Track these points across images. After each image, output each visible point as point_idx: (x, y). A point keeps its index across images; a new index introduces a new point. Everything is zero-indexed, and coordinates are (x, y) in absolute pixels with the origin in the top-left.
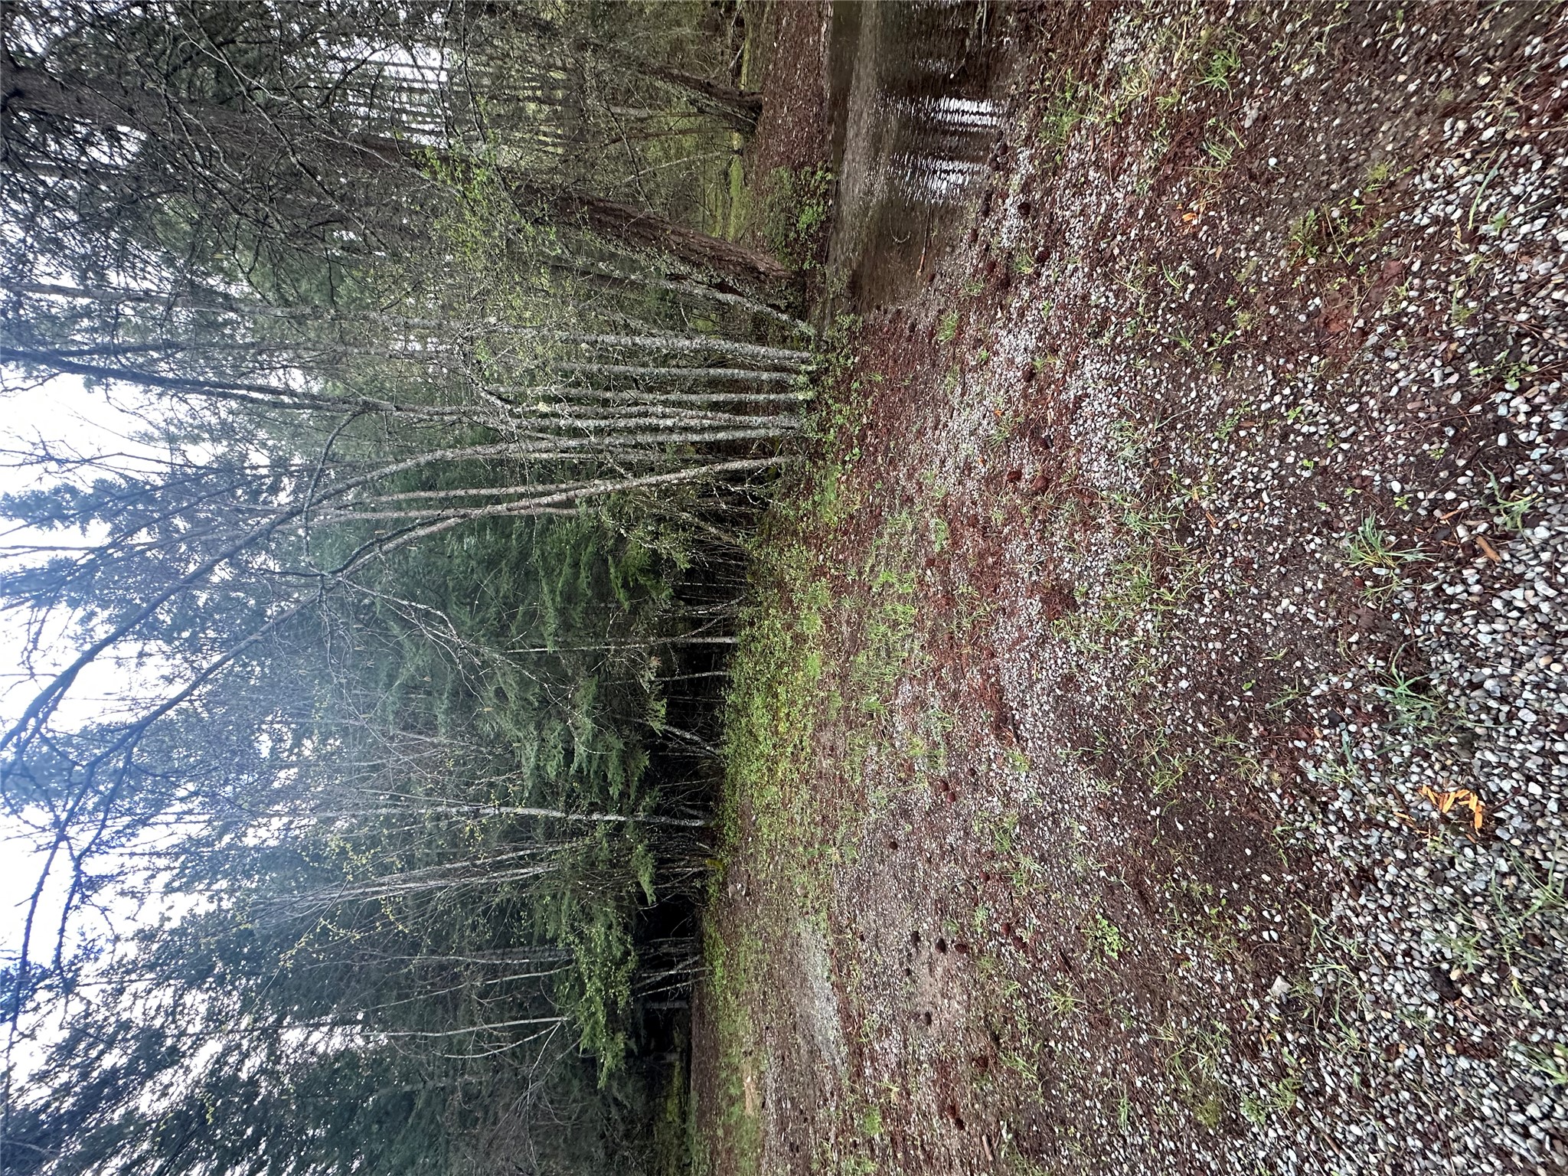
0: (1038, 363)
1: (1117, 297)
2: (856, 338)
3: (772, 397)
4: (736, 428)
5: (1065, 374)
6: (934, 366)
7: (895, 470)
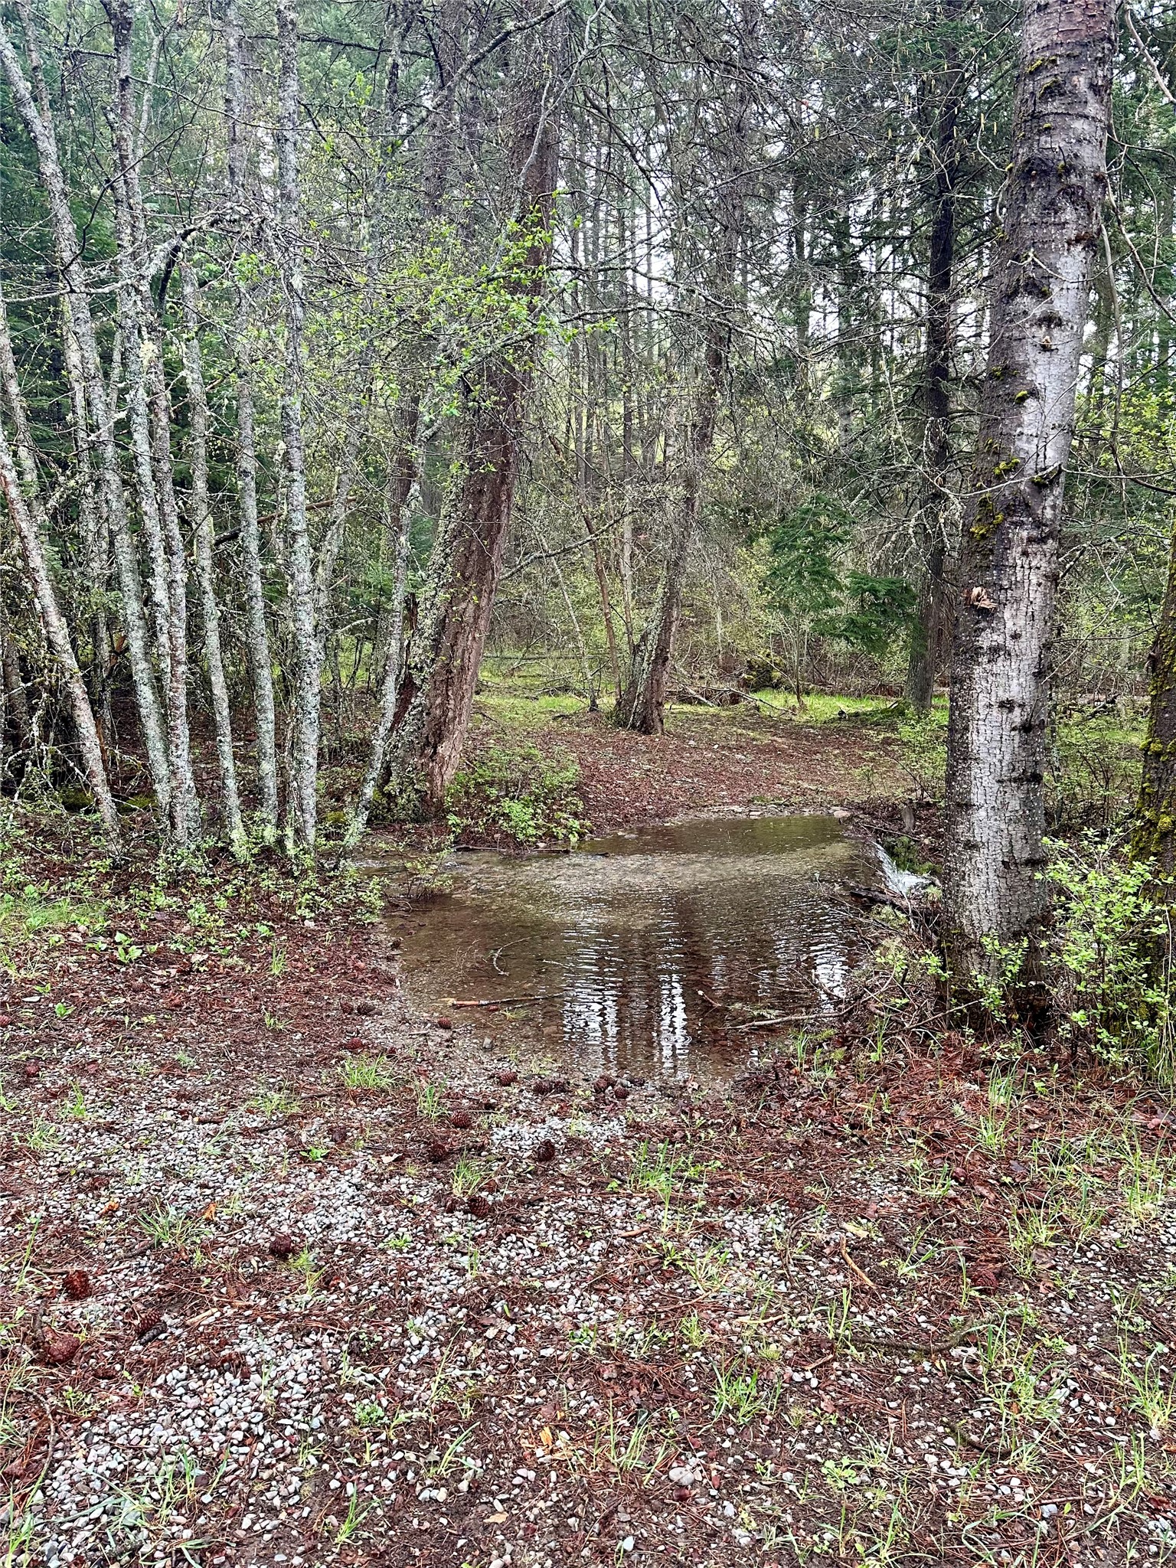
0: (306, 1259)
1: (422, 1363)
2: (345, 915)
3: (231, 783)
4: (164, 718)
5: (287, 1317)
6: (300, 1064)
7: (96, 1034)
